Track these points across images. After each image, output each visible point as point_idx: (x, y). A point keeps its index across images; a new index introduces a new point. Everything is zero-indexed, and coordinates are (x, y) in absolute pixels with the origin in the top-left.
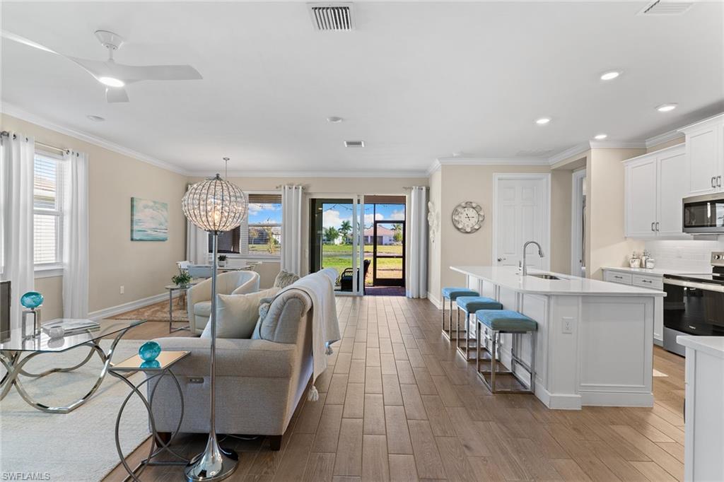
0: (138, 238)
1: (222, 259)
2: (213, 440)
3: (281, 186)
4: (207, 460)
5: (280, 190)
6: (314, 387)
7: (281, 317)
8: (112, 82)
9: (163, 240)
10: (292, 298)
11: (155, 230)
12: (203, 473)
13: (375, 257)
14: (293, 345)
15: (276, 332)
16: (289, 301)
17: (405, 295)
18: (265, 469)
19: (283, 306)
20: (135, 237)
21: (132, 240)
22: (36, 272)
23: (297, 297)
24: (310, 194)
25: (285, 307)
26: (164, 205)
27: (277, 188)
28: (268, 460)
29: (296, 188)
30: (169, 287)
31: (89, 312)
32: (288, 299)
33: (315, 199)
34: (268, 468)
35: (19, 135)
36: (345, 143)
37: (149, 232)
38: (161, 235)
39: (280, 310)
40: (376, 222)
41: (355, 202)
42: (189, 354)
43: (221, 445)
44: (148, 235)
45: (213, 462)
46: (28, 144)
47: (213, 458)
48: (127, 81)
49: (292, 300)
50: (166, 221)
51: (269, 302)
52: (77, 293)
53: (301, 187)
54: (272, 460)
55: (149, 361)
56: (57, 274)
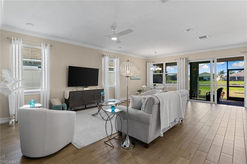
0: (132, 79)
1: (155, 85)
2: (128, 137)
3: (177, 59)
4: (126, 142)
5: (177, 61)
6: (161, 132)
7: (147, 104)
8: (114, 39)
9: (140, 79)
10: (150, 98)
11: (137, 76)
12: (125, 146)
13: (228, 86)
14: (151, 114)
15: (146, 109)
16: (149, 99)
17: (244, 106)
18: (140, 152)
19: (147, 101)
20: (131, 78)
21: (131, 79)
22: (109, 87)
23: (152, 98)
24: (189, 61)
25: (148, 101)
26: (140, 69)
27: (175, 60)
28: (143, 150)
29: (183, 59)
30: (137, 93)
31: (120, 98)
32: (149, 98)
33: (192, 63)
34: (141, 152)
35: (106, 55)
36: (198, 38)
37: (135, 77)
38: (139, 78)
39: (147, 102)
40: (228, 71)
41: (211, 62)
42: (123, 111)
43: (129, 138)
44: (135, 78)
45: (128, 143)
46: (107, 57)
47: (128, 142)
48: (117, 37)
49: (150, 99)
50: (140, 74)
51: (145, 99)
52: (118, 93)
53: (185, 58)
54: (144, 150)
55: (113, 111)
56: (114, 88)
